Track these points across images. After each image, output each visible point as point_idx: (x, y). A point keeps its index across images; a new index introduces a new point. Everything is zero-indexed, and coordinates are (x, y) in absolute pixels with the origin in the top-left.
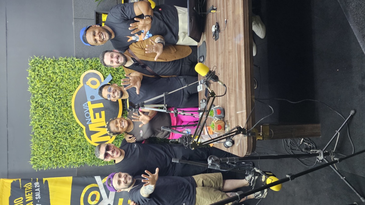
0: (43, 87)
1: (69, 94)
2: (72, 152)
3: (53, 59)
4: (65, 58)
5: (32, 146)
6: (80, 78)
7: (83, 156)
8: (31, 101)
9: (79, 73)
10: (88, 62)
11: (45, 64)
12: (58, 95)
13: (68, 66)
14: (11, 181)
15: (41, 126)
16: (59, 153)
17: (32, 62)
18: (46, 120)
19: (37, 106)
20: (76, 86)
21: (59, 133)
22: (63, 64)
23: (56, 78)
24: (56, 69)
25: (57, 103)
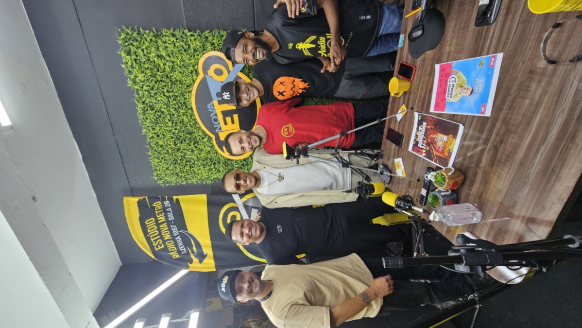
0: (148, 80)
1: (186, 91)
2: (202, 167)
3: (153, 33)
4: (172, 31)
5: (151, 159)
6: (198, 64)
7: (215, 171)
8: (136, 102)
9: (196, 57)
10: (207, 37)
11: (144, 42)
12: (171, 92)
13: (177, 44)
14: (136, 199)
15: (157, 134)
16: (186, 168)
17: (121, 37)
18: (161, 127)
19: (146, 108)
20: (195, 77)
21: (182, 143)
22: (170, 42)
23: (165, 64)
24: (161, 49)
25: (172, 104)
